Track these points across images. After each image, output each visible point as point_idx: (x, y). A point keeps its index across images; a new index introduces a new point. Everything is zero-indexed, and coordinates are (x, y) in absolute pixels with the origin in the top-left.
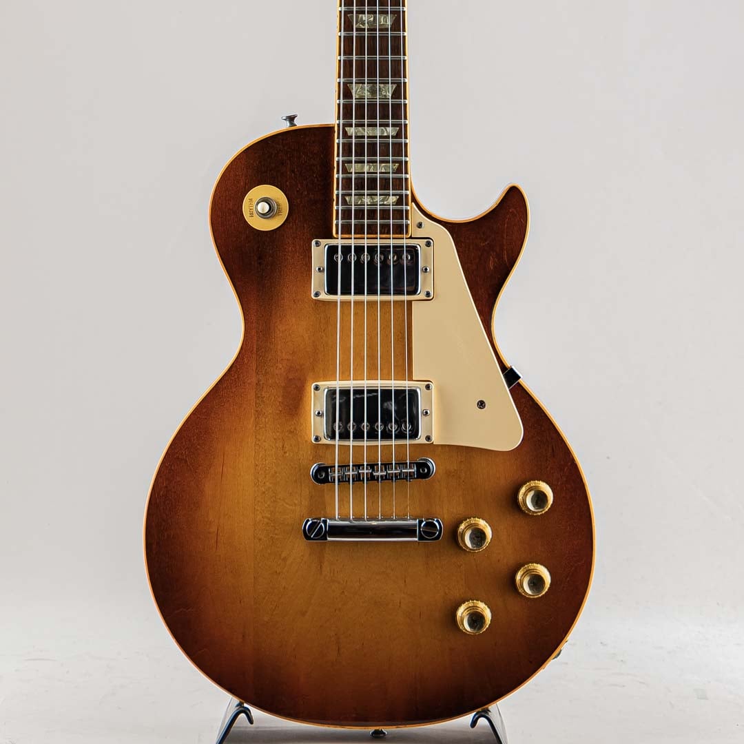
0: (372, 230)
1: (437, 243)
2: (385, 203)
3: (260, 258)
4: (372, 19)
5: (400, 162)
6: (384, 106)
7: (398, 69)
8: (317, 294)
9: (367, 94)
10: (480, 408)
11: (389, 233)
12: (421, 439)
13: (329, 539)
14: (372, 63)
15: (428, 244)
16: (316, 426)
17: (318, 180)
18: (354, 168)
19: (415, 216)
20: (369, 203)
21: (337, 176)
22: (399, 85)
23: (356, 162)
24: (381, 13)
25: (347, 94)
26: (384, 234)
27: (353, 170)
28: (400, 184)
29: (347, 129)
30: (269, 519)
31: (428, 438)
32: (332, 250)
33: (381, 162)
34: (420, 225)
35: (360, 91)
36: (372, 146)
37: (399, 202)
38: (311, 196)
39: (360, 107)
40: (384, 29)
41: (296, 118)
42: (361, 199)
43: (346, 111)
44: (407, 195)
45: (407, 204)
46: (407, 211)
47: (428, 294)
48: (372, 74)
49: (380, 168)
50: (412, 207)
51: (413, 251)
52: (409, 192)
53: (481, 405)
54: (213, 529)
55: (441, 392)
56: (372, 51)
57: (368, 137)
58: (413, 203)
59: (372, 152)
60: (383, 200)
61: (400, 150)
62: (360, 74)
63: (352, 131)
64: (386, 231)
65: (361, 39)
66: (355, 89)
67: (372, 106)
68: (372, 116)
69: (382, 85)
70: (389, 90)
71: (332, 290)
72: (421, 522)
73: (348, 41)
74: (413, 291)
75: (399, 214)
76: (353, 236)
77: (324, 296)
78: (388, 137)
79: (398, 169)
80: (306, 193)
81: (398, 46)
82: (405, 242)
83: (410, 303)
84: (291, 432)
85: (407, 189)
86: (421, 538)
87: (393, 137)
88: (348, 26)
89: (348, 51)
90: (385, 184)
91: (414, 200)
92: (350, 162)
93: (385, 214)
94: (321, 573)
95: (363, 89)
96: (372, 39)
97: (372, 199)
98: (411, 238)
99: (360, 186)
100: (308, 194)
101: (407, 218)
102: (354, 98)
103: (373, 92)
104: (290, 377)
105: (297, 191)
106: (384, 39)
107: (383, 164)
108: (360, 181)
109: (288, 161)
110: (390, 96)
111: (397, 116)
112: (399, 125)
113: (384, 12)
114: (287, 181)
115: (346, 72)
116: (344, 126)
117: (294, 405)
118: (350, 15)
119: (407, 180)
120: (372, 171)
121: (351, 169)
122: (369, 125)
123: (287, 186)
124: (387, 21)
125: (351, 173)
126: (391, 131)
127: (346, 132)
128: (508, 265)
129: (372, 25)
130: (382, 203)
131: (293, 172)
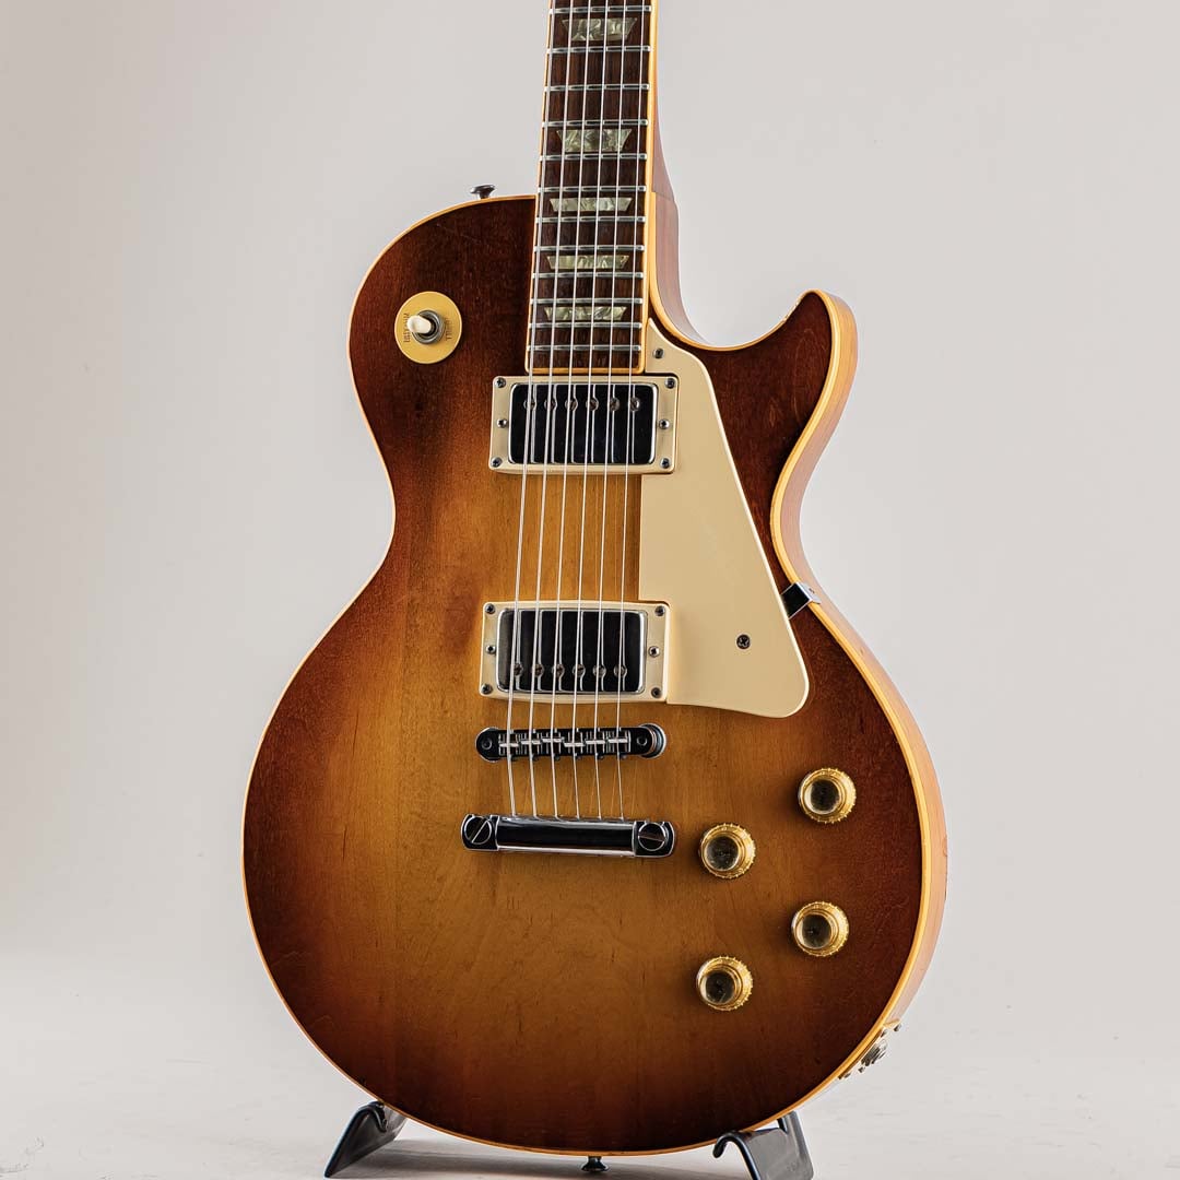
0: (581, 359)
1: (683, 381)
2: (605, 318)
3: (418, 407)
4: (598, 26)
5: (630, 253)
6: (610, 164)
7: (635, 105)
8: (497, 463)
9: (584, 145)
10: (741, 647)
11: (606, 366)
12: (643, 694)
13: (499, 847)
14: (594, 96)
15: (671, 385)
16: (488, 670)
17: (507, 283)
18: (558, 263)
19: (650, 338)
20: (580, 318)
21: (535, 275)
22: (634, 128)
23: (562, 253)
24: (612, 15)
25: (554, 144)
26: (600, 367)
27: (556, 266)
28: (629, 288)
29: (553, 201)
30: (419, 816)
31: (656, 693)
32: (521, 392)
33: (601, 253)
34: (659, 354)
35: (575, 142)
36: (588, 228)
37: (626, 317)
38: (496, 307)
39: (573, 165)
40: (614, 42)
41: (494, 189)
42: (566, 311)
43: (551, 173)
44: (638, 307)
45: (638, 319)
46: (637, 331)
47: (666, 464)
48: (593, 113)
49: (598, 263)
50: (647, 323)
51: (645, 394)
52: (644, 302)
53: (744, 642)
54: (341, 829)
55: (681, 620)
56: (595, 78)
57: (583, 214)
58: (651, 320)
59: (588, 238)
60: (601, 313)
61: (630, 232)
62: (575, 114)
63: (559, 204)
64: (604, 363)
65: (579, 58)
66: (567, 141)
67: (591, 164)
68: (591, 180)
69: (609, 132)
70: (621, 137)
71: (517, 457)
72: (639, 824)
73: (558, 62)
74: (643, 456)
75: (624, 335)
76: (551, 370)
77: (507, 466)
78: (612, 213)
79: (626, 264)
80: (489, 304)
81: (637, 67)
82: (630, 381)
83: (636, 480)
84: (454, 680)
85: (639, 295)
86: (640, 851)
87: (620, 213)
88: (560, 38)
89: (557, 77)
90: (605, 287)
91: (653, 314)
92: (553, 253)
93: (602, 335)
94: (494, 904)
95: (578, 136)
96: (596, 57)
97: (586, 312)
98: (644, 374)
99: (566, 291)
100: (492, 304)
101: (637, 341)
102: (563, 152)
103: (594, 141)
104: (457, 594)
105: (476, 301)
106: (614, 56)
107: (605, 257)
108: (568, 283)
109: (465, 255)
110: (619, 147)
111: (628, 179)
112: (631, 194)
113: (616, 15)
114: (461, 285)
115: (555, 111)
116: (547, 196)
117: (460, 638)
118: (564, 21)
119: (639, 280)
120: (586, 267)
121: (554, 265)
122: (584, 195)
123: (461, 293)
124: (620, 28)
125: (553, 271)
126: (618, 204)
127: (551, 205)
128: (798, 419)
129: (598, 36)
130: (597, 318)
131: (471, 270)
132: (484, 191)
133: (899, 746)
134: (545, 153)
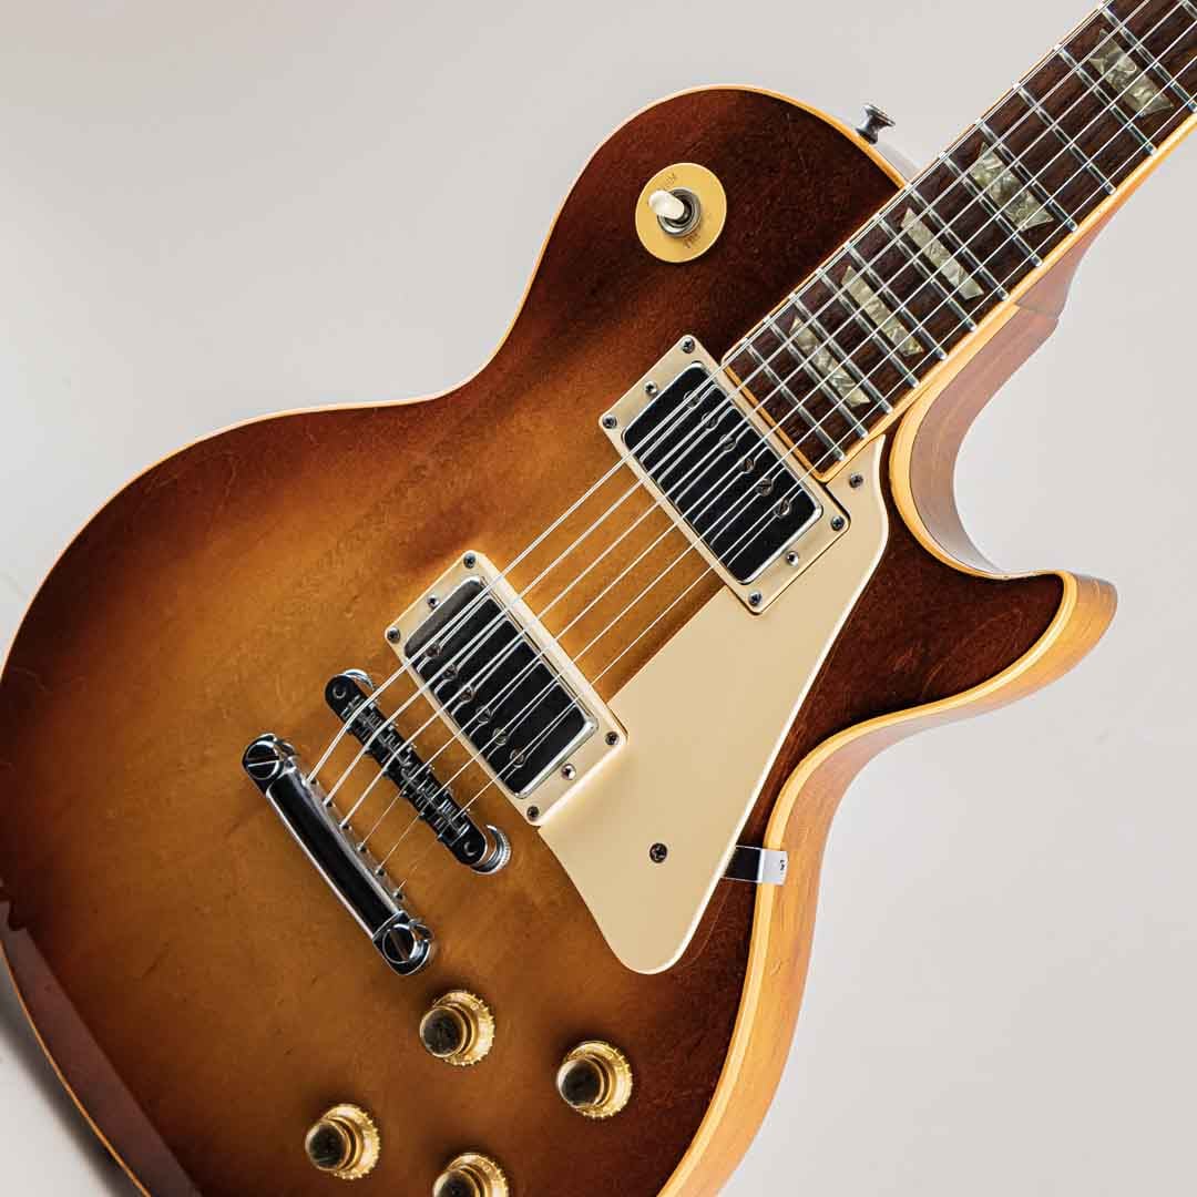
0: (777, 407)
1: (852, 531)
2: (840, 389)
3: (601, 283)
4: (1130, 73)
5: (927, 348)
6: (998, 233)
7: (1081, 197)
8: (610, 423)
9: (993, 188)
10: (652, 857)
11: (795, 440)
12: (521, 803)
13: (268, 794)
14: (1054, 143)
15: (838, 525)
16: (412, 618)
17: (792, 249)
18: (852, 283)
19: (864, 457)
20: (817, 363)
21: (820, 272)
22: (1057, 222)
23: (865, 277)
24: (1152, 75)
25: (967, 154)
26: (789, 435)
27: (847, 286)
28: (891, 382)
29: (910, 212)
30: (240, 681)
31: (534, 813)
32: (695, 377)
33: (900, 317)
34: (856, 482)
35: (990, 171)
36: (915, 277)
37: (859, 411)
38: (757, 263)
39: (963, 196)
40: (1127, 107)
42: (813, 343)
43: (937, 181)
44: (881, 413)
45: (869, 426)
46: (856, 437)
47: (755, 600)
48: (1034, 162)
49: (889, 325)
50: (873, 440)
51: (804, 508)
52: (892, 414)
53: (659, 853)
54: (169, 611)
55: (624, 769)
56: (1072, 126)
57: (923, 258)
58: (884, 437)
59: (903, 289)
60: (841, 381)
61: (947, 328)
62: (1017, 144)
63: (911, 222)
64: (795, 435)
65: (1078, 87)
66: (987, 162)
67: (981, 213)
68: (964, 230)
69: (1030, 199)
70: (1035, 216)
71: (631, 438)
72: (404, 919)
73: (1056, 67)
74: (742, 570)
75: (841, 429)
76: (742, 385)
77: (615, 436)
78: (950, 288)
79: (915, 355)
80: (756, 251)
81: (1122, 157)
82: (805, 478)
83: (715, 584)
84: (385, 589)
85: (893, 402)
86: (378, 942)
87: (958, 297)
88: (1079, 46)
89: (1037, 85)
90: (869, 358)
91: (891, 434)
92: (857, 268)
93: (821, 404)
94: (227, 836)
95: (996, 172)
96: (1096, 104)
97: (829, 362)
98: (823, 485)
99: (832, 322)
100: (758, 256)
101: (846, 447)
102: (966, 173)
103: (1006, 193)
104: (465, 507)
105: (748, 236)
106: (1113, 122)
107: (902, 328)
108: (840, 314)
109: (781, 175)
110: (1023, 226)
111: (998, 268)
112: (987, 287)
113: (1157, 80)
114: (749, 203)
115: (999, 120)
116: (908, 202)
117: (427, 554)
118: (1103, 31)
119: (908, 386)
120: (873, 318)
121: (848, 280)
122: (943, 239)
123: (742, 211)
124: (1146, 98)
125: (840, 287)
126: (966, 285)
127: (903, 216)
128: (925, 689)
129: (1119, 84)
130: (834, 383)
131: (773, 198)
132: (877, 121)
133: (708, 1104)
134: (949, 153)
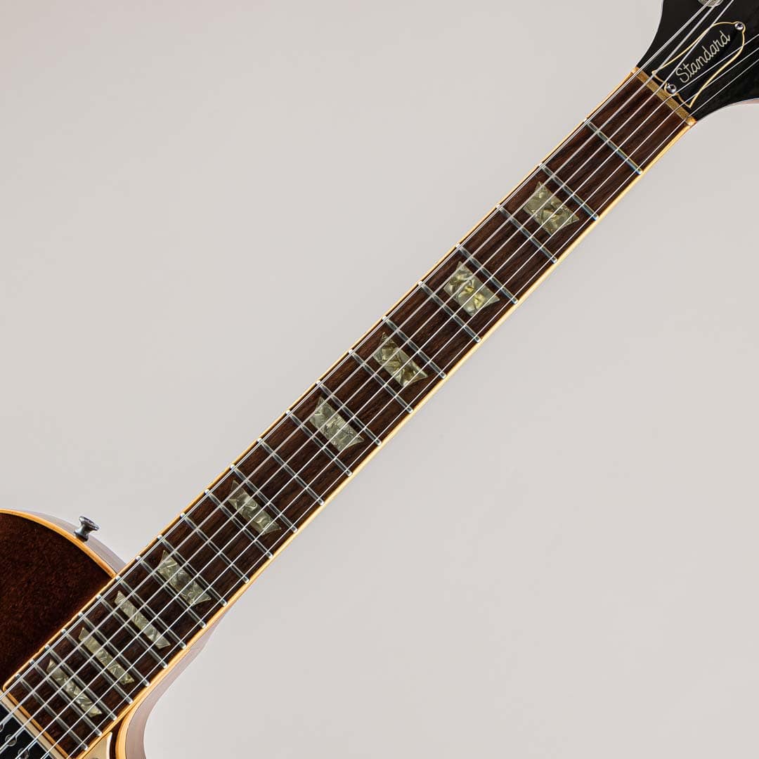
0: (43, 719)
2: (83, 705)
4: (253, 508)
5: (137, 680)
6: (178, 608)
7: (228, 586)
9: (172, 579)
11: (56, 739)
14: (210, 552)
17: (44, 615)
18: (86, 639)
19: (100, 746)
20: (67, 690)
21: (65, 632)
22: (214, 601)
23: (95, 636)
24: (268, 511)
25: (154, 557)
26: (51, 735)
27: (84, 641)
28: (116, 702)
29: (120, 594)
33: (119, 661)
36: (126, 636)
37: (97, 719)
38: (22, 624)
39: (154, 584)
40: (253, 530)
41: (93, 531)
42: (64, 678)
43: (136, 575)
44: (110, 720)
45: (102, 729)
46: (95, 736)
48: (197, 564)
49: (111, 665)
50: (106, 735)
52: (116, 720)
57: (131, 623)
58: (111, 733)
59: (119, 643)
60: (83, 701)
61: (150, 667)
62: (186, 552)
63: (122, 600)
64: (55, 735)
65: (222, 517)
66: (167, 561)
67: (166, 595)
68: (156, 606)
69: (196, 585)
70: (200, 597)
73: (207, 505)
75: (85, 732)
76: (19, 705)
78: (150, 642)
79: (128, 684)
80: (20, 616)
81: (252, 561)
85: (117, 713)
87: (155, 648)
88: (222, 490)
89: (197, 515)
90: (101, 687)
91: (116, 731)
92: (89, 630)
93: (71, 716)
95: (174, 569)
96: (233, 528)
97: (74, 689)
99: (75, 663)
100: (22, 619)
101: (88, 743)
102: (156, 570)
103: (181, 583)
105: (14, 607)
106: (245, 539)
107: (120, 667)
108: (81, 659)
109: (35, 568)
110: (193, 603)
111: (179, 629)
112: (173, 642)
113: (271, 513)
114: (14, 586)
115: (174, 537)
116: (120, 588)
118: (234, 481)
119: (126, 704)
120: (103, 663)
121: (83, 637)
122: (143, 612)
123: (9, 591)
124: (266, 525)
125: (79, 642)
126: (158, 640)
127: (117, 594)
129: (247, 515)
130: (79, 702)
131: (29, 582)
132: (88, 527)
134: (144, 557)
